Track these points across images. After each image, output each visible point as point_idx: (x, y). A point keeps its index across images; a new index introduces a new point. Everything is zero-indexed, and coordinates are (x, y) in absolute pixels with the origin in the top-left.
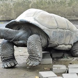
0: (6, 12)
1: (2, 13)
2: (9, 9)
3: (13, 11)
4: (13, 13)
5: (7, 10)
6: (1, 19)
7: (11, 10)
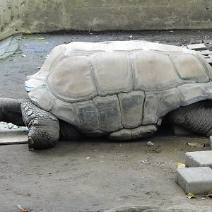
0: (47, 14)
1: (38, 15)
2: (54, 6)
3: (63, 11)
4: (64, 14)
5: (49, 7)
6: (35, 29)
7: (58, 7)
